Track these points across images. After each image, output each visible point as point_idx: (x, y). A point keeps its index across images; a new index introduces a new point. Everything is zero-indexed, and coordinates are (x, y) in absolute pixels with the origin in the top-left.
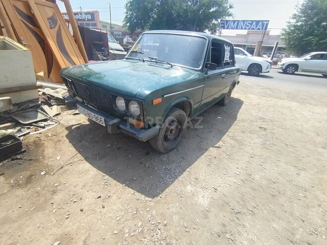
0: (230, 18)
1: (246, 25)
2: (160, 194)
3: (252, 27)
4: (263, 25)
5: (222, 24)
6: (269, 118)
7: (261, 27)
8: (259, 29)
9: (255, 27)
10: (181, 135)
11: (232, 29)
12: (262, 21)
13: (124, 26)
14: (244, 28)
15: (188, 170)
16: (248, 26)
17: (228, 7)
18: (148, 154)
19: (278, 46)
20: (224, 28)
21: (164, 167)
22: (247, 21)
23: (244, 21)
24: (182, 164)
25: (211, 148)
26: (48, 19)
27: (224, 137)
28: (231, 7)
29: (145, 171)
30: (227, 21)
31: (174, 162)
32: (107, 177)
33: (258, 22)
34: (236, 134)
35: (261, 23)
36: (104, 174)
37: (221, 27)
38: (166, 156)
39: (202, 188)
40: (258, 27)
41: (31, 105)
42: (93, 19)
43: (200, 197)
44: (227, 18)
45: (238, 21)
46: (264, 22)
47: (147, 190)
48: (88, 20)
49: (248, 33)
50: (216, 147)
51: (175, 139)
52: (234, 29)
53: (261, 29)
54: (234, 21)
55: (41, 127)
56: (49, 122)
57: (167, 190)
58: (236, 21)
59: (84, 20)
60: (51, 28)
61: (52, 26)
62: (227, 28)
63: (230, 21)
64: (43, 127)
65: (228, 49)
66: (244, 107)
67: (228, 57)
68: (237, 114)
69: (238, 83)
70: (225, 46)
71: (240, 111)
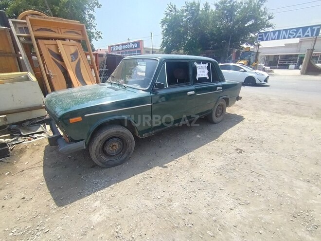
0: (271, 29)
1: (290, 34)
4: (312, 31)
5: (260, 36)
7: (310, 34)
8: (308, 36)
9: (301, 34)
11: (272, 39)
12: (311, 27)
13: (161, 50)
14: (287, 37)
16: (292, 35)
17: (267, 18)
20: (262, 40)
22: (290, 29)
23: (286, 30)
26: (71, 55)
28: (270, 18)
30: (266, 33)
33: (305, 29)
35: (309, 29)
37: (259, 39)
40: (306, 34)
41: (38, 121)
42: (138, 46)
44: (267, 30)
45: (280, 31)
46: (314, 28)
47: (62, 198)
48: (135, 48)
49: (300, 42)
50: (163, 167)
51: (121, 155)
52: (274, 39)
53: (310, 36)
54: (274, 32)
55: (33, 138)
56: (42, 135)
58: (276, 31)
59: (131, 48)
60: (72, 61)
61: (73, 60)
62: (267, 40)
63: (269, 32)
64: (36, 138)
65: (204, 66)
66: (238, 125)
67: (203, 73)
68: (223, 133)
69: (238, 98)
70: (195, 63)
71: (230, 129)
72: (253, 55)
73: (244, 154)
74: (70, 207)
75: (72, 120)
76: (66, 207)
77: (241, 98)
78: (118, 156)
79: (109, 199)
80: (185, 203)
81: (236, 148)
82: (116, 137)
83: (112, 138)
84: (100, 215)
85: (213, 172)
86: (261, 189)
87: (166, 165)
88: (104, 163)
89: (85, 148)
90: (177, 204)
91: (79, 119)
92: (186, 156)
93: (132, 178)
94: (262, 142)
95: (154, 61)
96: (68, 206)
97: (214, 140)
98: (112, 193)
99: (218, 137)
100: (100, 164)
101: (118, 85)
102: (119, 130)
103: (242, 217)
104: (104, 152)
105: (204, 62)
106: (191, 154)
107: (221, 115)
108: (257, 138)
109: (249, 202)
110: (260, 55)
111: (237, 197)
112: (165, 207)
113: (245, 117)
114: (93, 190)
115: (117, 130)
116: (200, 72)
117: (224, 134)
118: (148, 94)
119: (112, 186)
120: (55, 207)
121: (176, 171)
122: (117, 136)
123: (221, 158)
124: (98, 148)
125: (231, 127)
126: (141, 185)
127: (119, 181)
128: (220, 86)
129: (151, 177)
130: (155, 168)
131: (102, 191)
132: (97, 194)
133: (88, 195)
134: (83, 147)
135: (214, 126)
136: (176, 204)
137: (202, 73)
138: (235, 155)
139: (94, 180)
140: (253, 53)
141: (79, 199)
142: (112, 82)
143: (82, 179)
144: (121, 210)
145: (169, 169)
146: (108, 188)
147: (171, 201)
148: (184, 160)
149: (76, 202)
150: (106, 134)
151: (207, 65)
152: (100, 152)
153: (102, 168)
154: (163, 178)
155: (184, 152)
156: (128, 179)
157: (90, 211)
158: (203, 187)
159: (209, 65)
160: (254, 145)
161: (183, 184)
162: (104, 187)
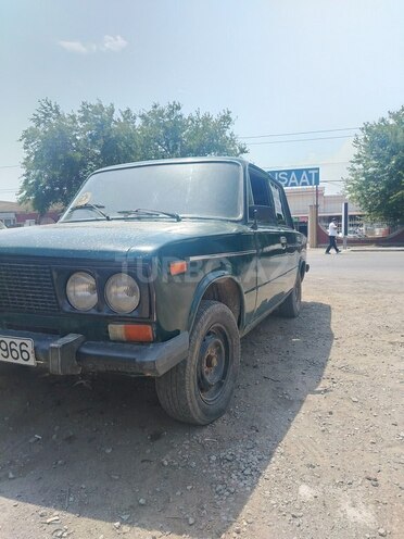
1: (279, 179)
2: (231, 523)
3: (291, 181)
4: (310, 176)
6: (397, 326)
7: (307, 180)
9: (296, 181)
10: (230, 373)
12: (307, 170)
13: (23, 200)
15: (279, 449)
16: (283, 180)
17: (238, 151)
18: (156, 437)
19: (349, 213)
21: (214, 458)
22: (278, 172)
23: (273, 173)
24: (258, 442)
25: (310, 397)
27: (327, 372)
28: (242, 151)
29: (166, 478)
31: (233, 440)
32: (55, 515)
33: (299, 172)
34: (350, 362)
35: (304, 173)
36: (43, 510)
38: (206, 431)
39: (337, 485)
40: (302, 181)
43: (346, 506)
46: (310, 172)
47: (191, 521)
50: (319, 392)
51: (220, 384)
53: (308, 184)
57: (247, 509)
76: (239, 532)
93: (297, 426)
96: (240, 528)
127: (279, 440)
129: (331, 413)
131: (271, 467)
133: (253, 487)
146: (279, 458)
154: (355, 408)
156: (292, 430)
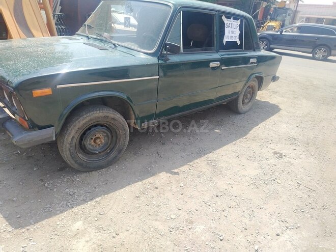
2: (31, 224)
18: (62, 169)
24: (97, 190)
27: (197, 161)
31: (88, 184)
38: (84, 175)
50: (172, 173)
57: (45, 221)
65: (235, 23)
66: (273, 118)
67: (233, 35)
68: (252, 128)
69: (275, 79)
70: (224, 18)
71: (262, 124)
72: (289, 15)
73: (286, 160)
74: (35, 229)
75: (37, 93)
76: (28, 230)
77: (278, 78)
78: (102, 154)
79: (96, 219)
80: (213, 226)
81: (273, 151)
82: (102, 126)
83: (95, 126)
84: (87, 242)
85: (246, 184)
86: (312, 208)
87: (176, 171)
88: (81, 165)
89: (54, 139)
90: (202, 227)
91: (47, 91)
92: (203, 158)
93: (127, 189)
94: (308, 144)
95: (164, 7)
96: (32, 228)
97: (240, 138)
98: (99, 209)
99: (246, 134)
100: (76, 166)
101: (101, 40)
102: (108, 115)
103: (294, 245)
104: (82, 147)
105: (236, 17)
106: (211, 156)
107: (249, 102)
108: (300, 138)
109: (299, 225)
110: (299, 15)
111: (283, 219)
112: (184, 232)
113: (281, 106)
114: (69, 204)
115: (106, 114)
116: (229, 33)
117: (254, 129)
118: (154, 60)
119: (98, 199)
120: (10, 229)
121: (193, 180)
122: (103, 123)
123: (256, 164)
124: (75, 140)
125: (263, 120)
126: (142, 198)
127: (107, 193)
128: (253, 57)
129: (157, 188)
130: (161, 174)
131: (83, 206)
132: (77, 211)
133: (62, 212)
134: (52, 137)
135: (239, 117)
136: (199, 228)
137: (231, 34)
138: (273, 161)
139: (67, 190)
140: (289, 12)
141: (47, 217)
142: (90, 36)
143: (47, 188)
144: (117, 234)
145: (182, 176)
146: (93, 203)
147: (192, 223)
148: (201, 164)
149: (43, 222)
150: (88, 119)
151: (239, 22)
152: (77, 146)
153: (78, 172)
154: (175, 190)
155: (201, 153)
156: (122, 190)
157: (69, 235)
158: (235, 203)
159: (242, 22)
160: (297, 148)
161: (206, 199)
162: (85, 201)
